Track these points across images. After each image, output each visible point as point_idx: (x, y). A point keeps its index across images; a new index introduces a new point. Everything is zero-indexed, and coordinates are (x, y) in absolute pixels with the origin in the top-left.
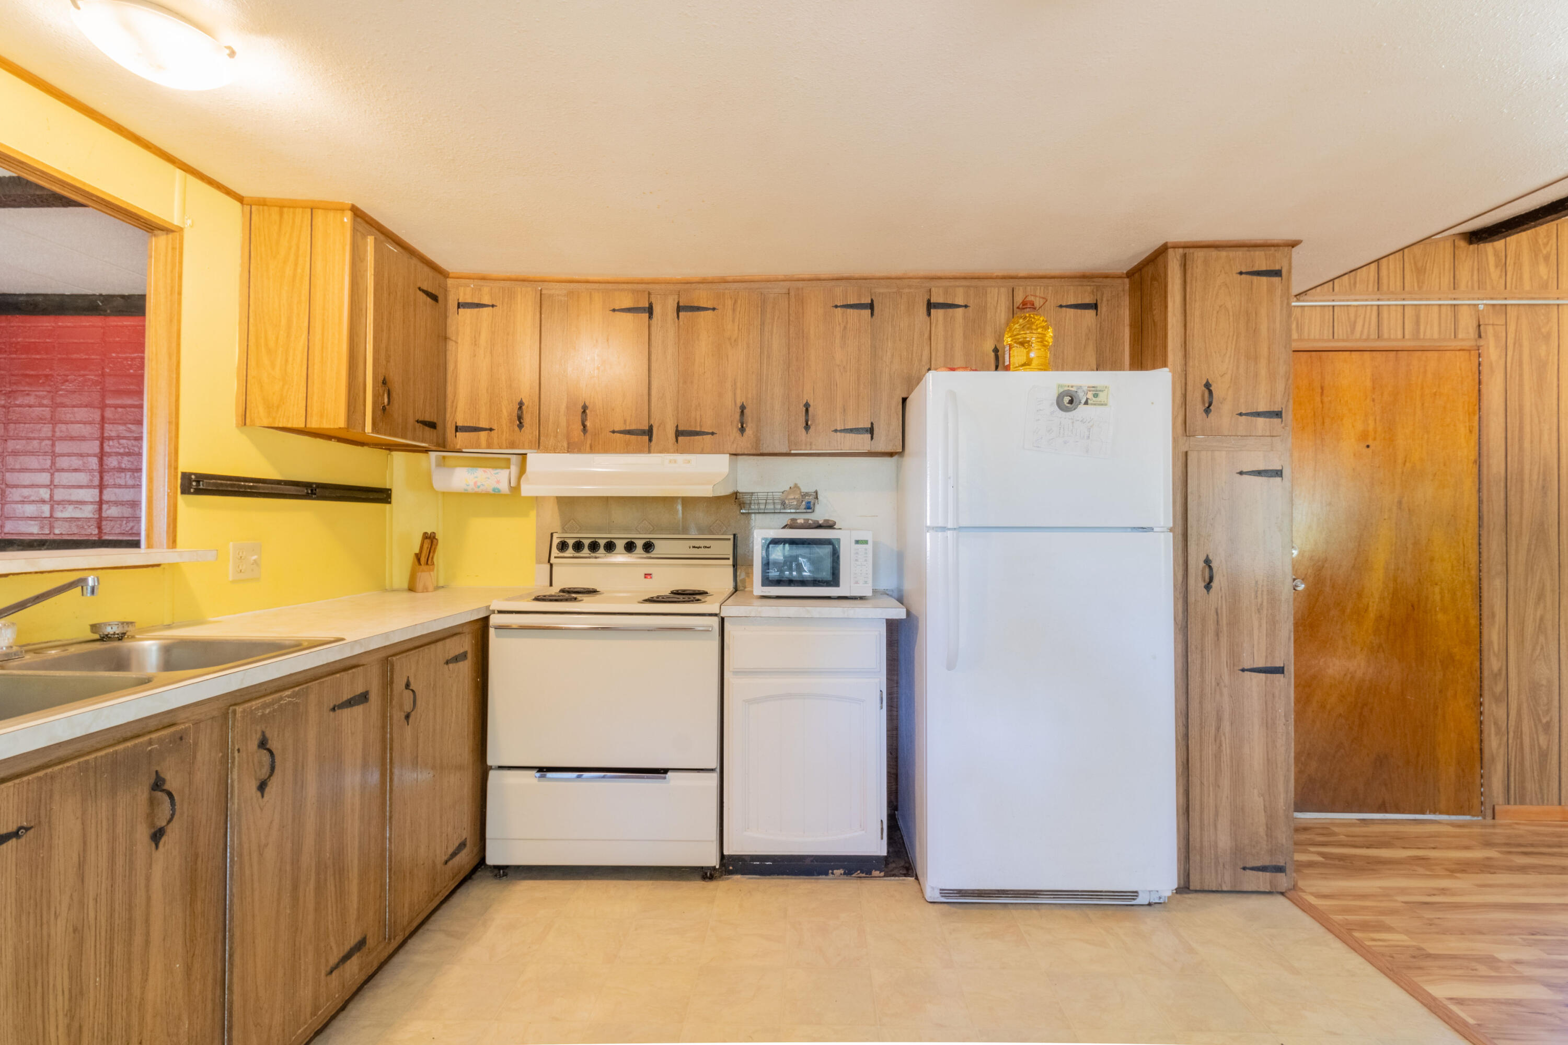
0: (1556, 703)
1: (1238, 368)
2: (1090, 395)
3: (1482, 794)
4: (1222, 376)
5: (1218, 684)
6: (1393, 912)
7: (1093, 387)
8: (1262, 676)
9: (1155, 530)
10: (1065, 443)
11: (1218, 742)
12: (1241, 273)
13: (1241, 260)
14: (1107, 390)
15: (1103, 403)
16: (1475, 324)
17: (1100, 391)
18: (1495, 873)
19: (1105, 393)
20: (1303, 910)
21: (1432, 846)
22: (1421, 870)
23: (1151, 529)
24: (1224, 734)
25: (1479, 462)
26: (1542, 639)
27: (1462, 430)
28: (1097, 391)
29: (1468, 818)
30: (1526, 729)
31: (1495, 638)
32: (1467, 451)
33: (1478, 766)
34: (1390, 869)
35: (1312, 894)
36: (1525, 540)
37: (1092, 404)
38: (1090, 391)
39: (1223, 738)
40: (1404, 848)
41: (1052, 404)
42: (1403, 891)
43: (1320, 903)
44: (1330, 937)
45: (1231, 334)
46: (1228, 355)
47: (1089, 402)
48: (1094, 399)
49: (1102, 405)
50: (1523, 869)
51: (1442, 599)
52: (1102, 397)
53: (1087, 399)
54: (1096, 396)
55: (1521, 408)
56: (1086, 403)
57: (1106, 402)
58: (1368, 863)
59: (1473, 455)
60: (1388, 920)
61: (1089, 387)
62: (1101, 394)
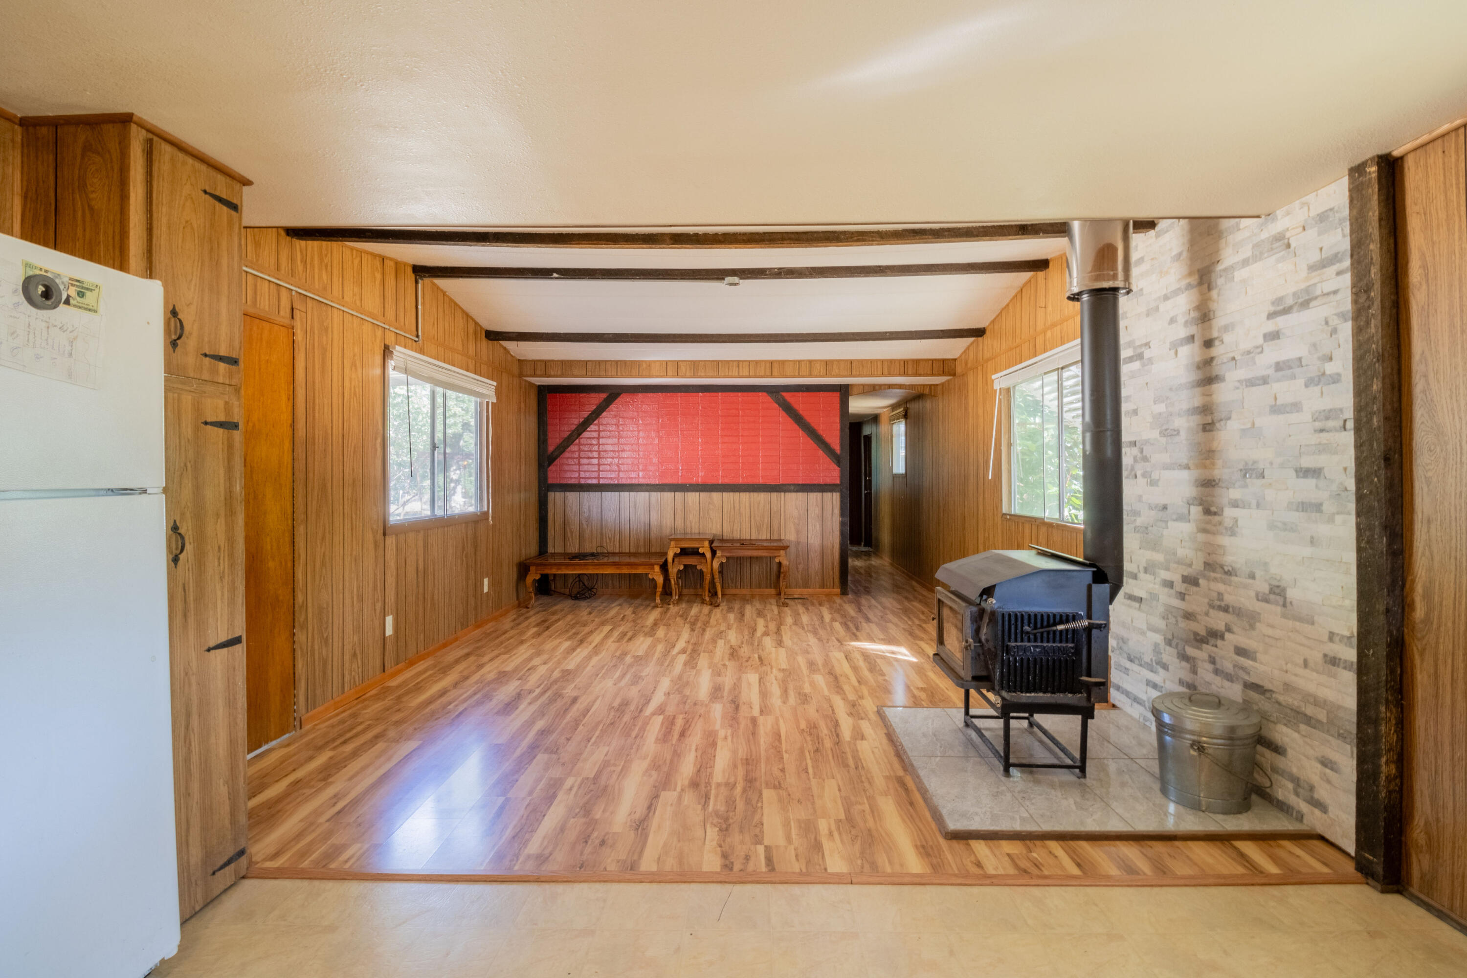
0: (330, 621)
1: (202, 301)
2: (72, 292)
3: (295, 711)
4: (188, 305)
5: (186, 674)
6: (329, 834)
7: (78, 281)
8: (224, 651)
9: (148, 492)
10: (37, 358)
11: (188, 742)
12: (205, 192)
13: (205, 178)
14: (97, 290)
15: (91, 307)
16: (290, 307)
17: (88, 289)
18: (345, 766)
19: (95, 293)
20: (275, 878)
21: (291, 768)
22: (308, 791)
23: (144, 491)
24: (193, 730)
25: (293, 425)
26: (324, 570)
27: (284, 398)
28: (82, 288)
29: (287, 736)
30: (316, 647)
31: (300, 578)
32: (286, 417)
33: (292, 688)
34: (288, 803)
35: (265, 860)
36: (316, 493)
37: (75, 306)
38: (72, 285)
39: (192, 736)
40: (277, 781)
41: (16, 291)
42: (317, 813)
43: (281, 862)
44: (316, 883)
45: (197, 258)
46: (193, 282)
47: (72, 301)
48: (79, 299)
49: (90, 310)
50: (355, 754)
51: (271, 549)
52: (90, 298)
53: (68, 297)
54: (81, 294)
55: (314, 382)
56: (67, 302)
57: (95, 308)
58: (270, 808)
59: (290, 422)
60: (335, 840)
61: (71, 279)
62: (88, 293)
